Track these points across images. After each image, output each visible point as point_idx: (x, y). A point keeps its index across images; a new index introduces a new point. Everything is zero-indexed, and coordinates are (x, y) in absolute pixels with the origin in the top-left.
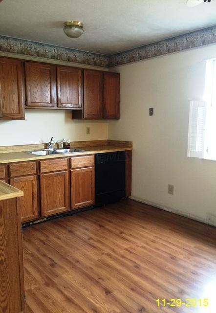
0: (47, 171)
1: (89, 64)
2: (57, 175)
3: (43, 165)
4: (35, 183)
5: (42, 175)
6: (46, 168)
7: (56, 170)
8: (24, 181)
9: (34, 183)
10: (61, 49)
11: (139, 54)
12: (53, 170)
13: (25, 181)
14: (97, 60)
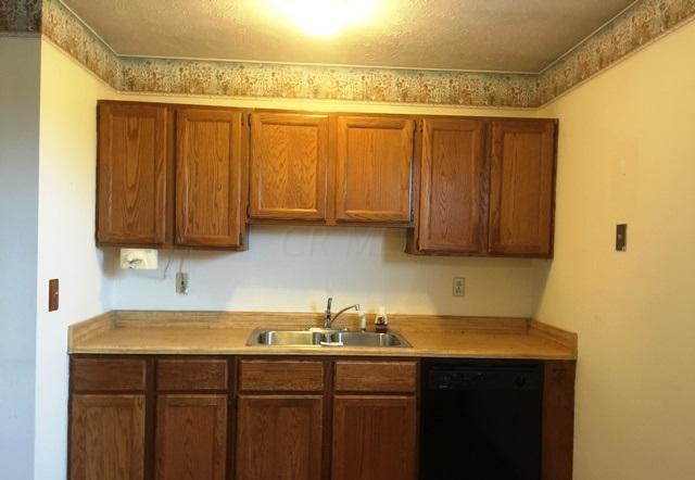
0: (258, 388)
1: (470, 103)
2: (288, 403)
3: (248, 370)
4: (223, 415)
5: (242, 397)
6: (255, 380)
7: (285, 388)
8: (193, 406)
9: (219, 413)
10: (382, 73)
11: (597, 51)
12: (277, 388)
13: (198, 406)
14: (500, 89)
